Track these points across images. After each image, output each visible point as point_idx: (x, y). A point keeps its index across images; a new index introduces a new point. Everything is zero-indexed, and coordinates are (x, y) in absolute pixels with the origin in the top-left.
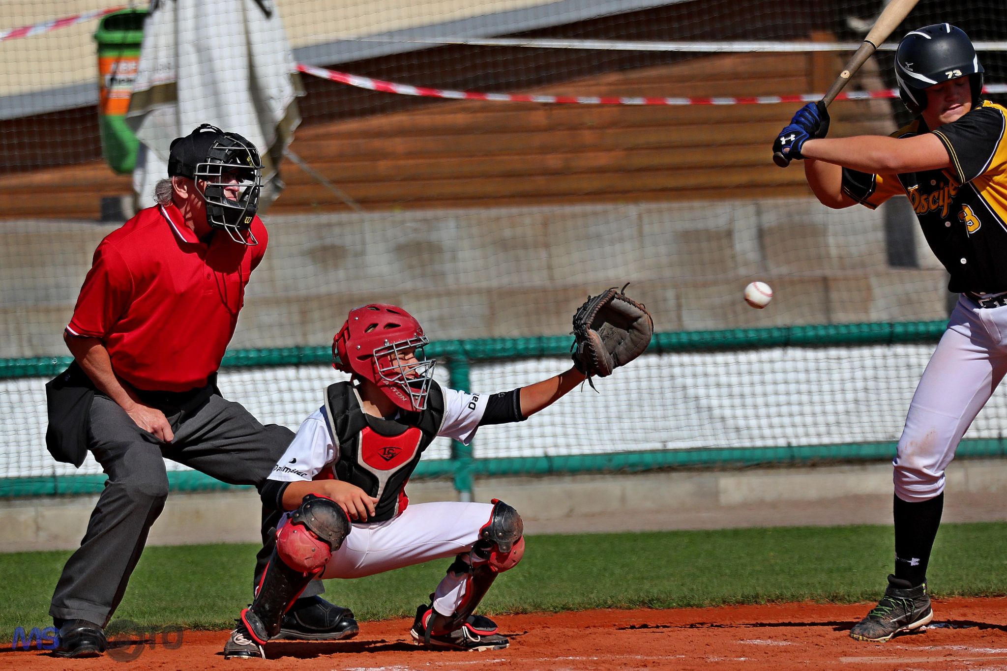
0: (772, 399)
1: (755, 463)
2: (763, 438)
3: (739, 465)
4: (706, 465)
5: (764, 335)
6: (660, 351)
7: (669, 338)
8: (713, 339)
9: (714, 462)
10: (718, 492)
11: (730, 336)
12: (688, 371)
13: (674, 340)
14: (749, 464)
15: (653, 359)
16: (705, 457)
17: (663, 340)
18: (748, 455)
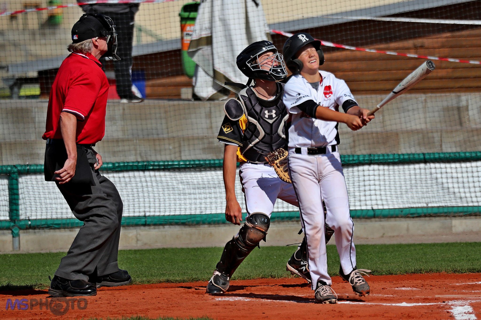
0: (477, 184)
1: (468, 213)
2: (472, 202)
3: (461, 214)
4: (446, 214)
5: (474, 155)
6: (425, 161)
7: (430, 156)
8: (450, 156)
9: (450, 213)
10: (452, 227)
11: (457, 155)
12: (438, 171)
13: (432, 156)
14: (466, 214)
15: (422, 165)
16: (446, 210)
17: (427, 157)
18: (465, 209)
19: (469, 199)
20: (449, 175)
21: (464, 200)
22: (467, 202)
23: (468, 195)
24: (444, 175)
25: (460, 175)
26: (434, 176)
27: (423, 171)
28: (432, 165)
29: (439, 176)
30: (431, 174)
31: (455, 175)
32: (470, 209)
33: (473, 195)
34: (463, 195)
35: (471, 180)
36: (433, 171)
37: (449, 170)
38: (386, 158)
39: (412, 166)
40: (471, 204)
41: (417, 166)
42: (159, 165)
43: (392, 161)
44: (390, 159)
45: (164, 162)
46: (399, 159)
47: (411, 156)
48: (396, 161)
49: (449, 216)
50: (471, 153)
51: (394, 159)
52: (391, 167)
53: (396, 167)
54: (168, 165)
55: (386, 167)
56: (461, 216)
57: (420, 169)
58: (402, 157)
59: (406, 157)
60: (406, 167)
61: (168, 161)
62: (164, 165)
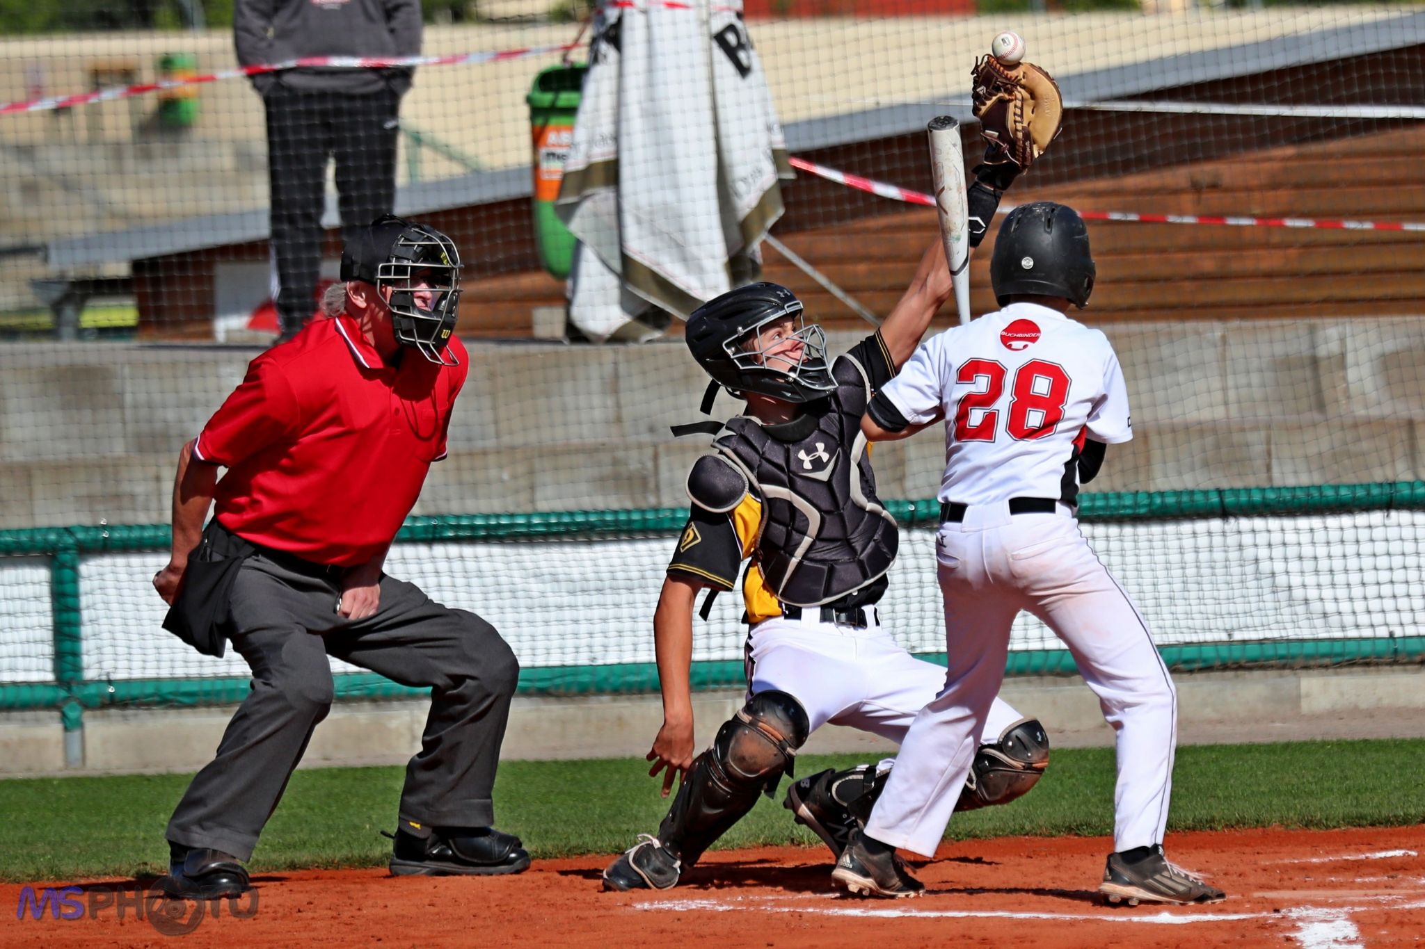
0: (1369, 577)
1: (1347, 658)
2: (1357, 626)
3: (1327, 661)
4: (1283, 661)
5: (1360, 493)
6: (1224, 513)
7: (1237, 496)
8: (1294, 497)
9: (1293, 657)
10: (1299, 697)
11: (1316, 494)
12: (1262, 539)
13: (1243, 498)
14: (1339, 659)
15: (1216, 524)
16: (1282, 650)
17: (1230, 499)
18: (1338, 648)
19: (1348, 620)
20: (1292, 551)
21: (1334, 620)
22: (1343, 628)
23: (1345, 606)
24: (1278, 552)
25: (1321, 551)
26: (1250, 553)
27: (1217, 540)
28: (1244, 523)
29: (1263, 553)
30: (1241, 547)
31: (1307, 551)
32: (1351, 647)
33: (1360, 606)
34: (1330, 607)
35: (1353, 563)
36: (1247, 539)
37: (1291, 537)
38: (1113, 502)
39: (1186, 527)
40: (1352, 633)
41: (1201, 526)
42: (473, 528)
43: (1129, 511)
44: (1125, 507)
45: (487, 517)
46: (1149, 505)
47: (1185, 499)
48: (1143, 511)
49: (1292, 668)
50: (1353, 487)
51: (1136, 505)
52: (1128, 530)
53: (1142, 530)
54: (499, 526)
55: (1114, 530)
56: (1326, 667)
57: (1210, 533)
58: (1158, 501)
59: (1170, 500)
60: (1170, 528)
61: (498, 516)
62: (487, 527)
